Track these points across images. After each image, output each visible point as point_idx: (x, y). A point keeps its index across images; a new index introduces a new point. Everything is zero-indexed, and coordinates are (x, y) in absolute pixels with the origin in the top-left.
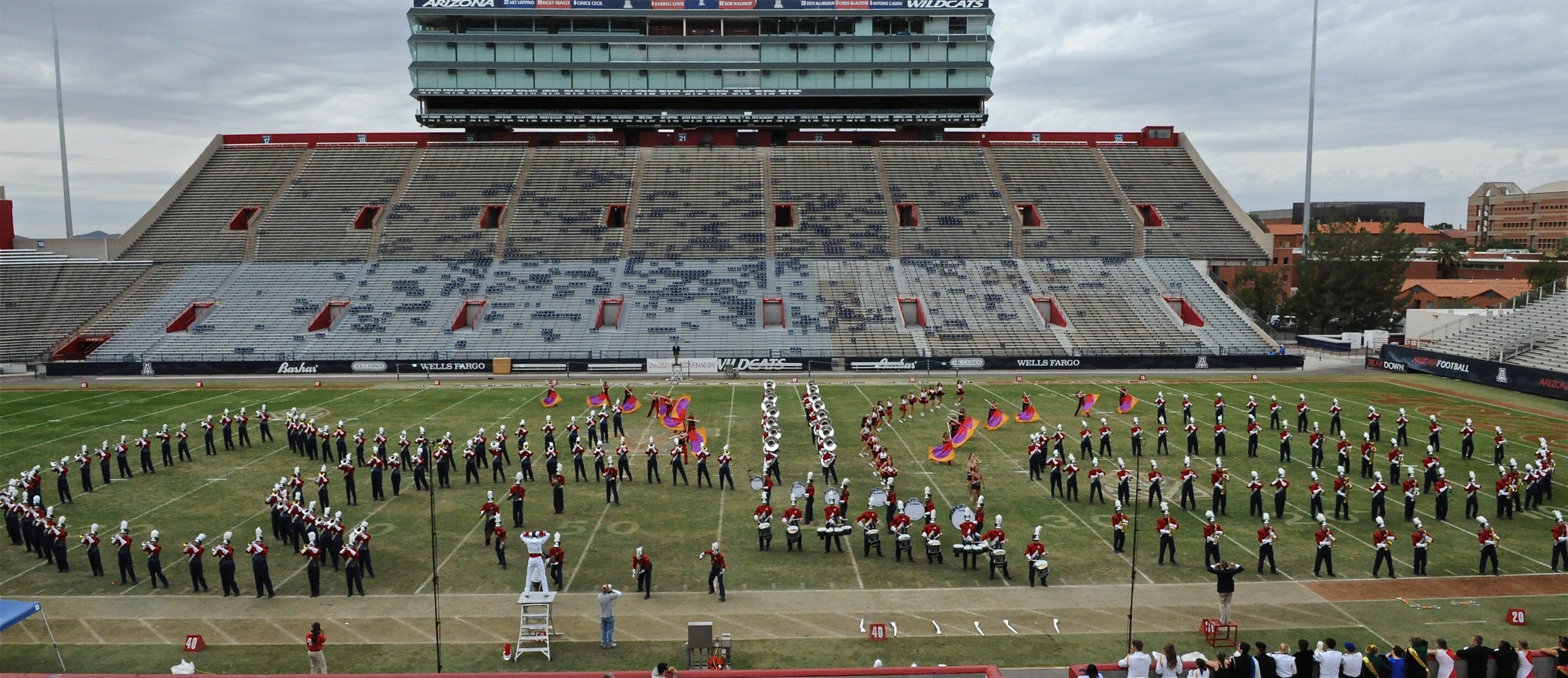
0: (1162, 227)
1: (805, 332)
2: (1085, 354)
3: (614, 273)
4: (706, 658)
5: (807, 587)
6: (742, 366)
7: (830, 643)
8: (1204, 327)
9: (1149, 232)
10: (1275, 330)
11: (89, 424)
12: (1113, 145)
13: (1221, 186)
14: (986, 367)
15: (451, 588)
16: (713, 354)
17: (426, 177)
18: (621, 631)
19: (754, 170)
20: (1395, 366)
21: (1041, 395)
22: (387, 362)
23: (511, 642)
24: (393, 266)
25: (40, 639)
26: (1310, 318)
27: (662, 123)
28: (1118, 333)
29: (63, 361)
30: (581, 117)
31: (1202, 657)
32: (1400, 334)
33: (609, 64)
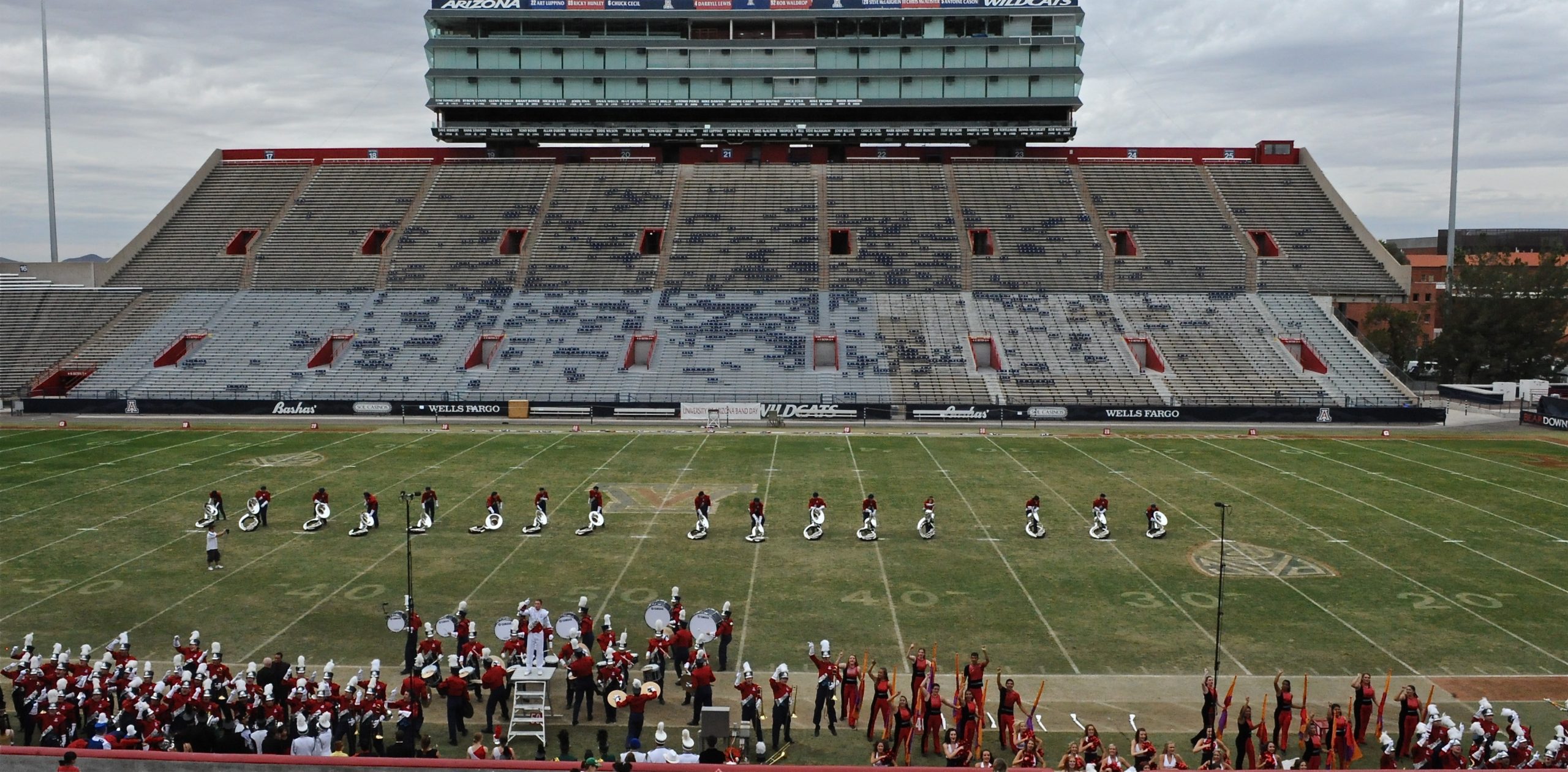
0: (1279, 257)
1: (861, 375)
2: (1186, 404)
3: (648, 305)
6: (789, 413)
8: (1328, 374)
9: (1264, 263)
10: (1414, 378)
11: (65, 467)
12: (1222, 162)
14: (1069, 418)
16: (756, 398)
17: (442, 197)
19: (807, 190)
20: (1557, 423)
21: (1132, 451)
22: (392, 402)
24: (402, 295)
26: (1455, 365)
27: (705, 138)
28: (1225, 379)
29: (41, 397)
30: (614, 131)
32: (1563, 384)
33: (645, 71)
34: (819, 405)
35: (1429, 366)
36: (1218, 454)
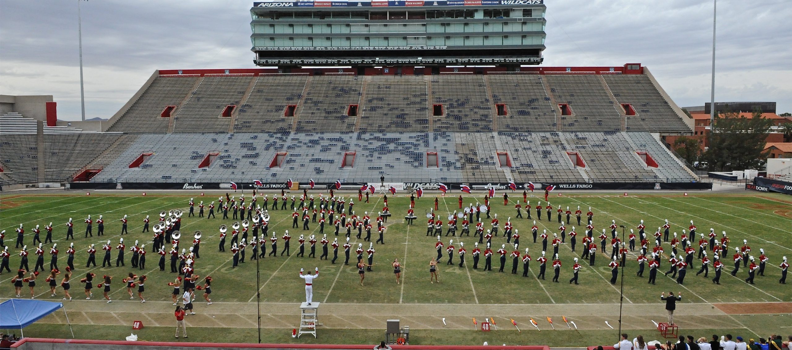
0: (635, 115)
1: (448, 170)
2: (595, 182)
3: (351, 139)
4: (396, 339)
5: (449, 302)
6: (416, 187)
7: (460, 332)
8: (658, 168)
9: (628, 118)
10: (696, 169)
12: (609, 73)
13: (666, 94)
15: (266, 299)
16: (401, 180)
17: (259, 91)
18: (353, 323)
19: (423, 87)
20: (762, 189)
21: (572, 203)
23: (297, 328)
24: (240, 136)
25: (62, 321)
26: (715, 163)
27: (376, 64)
28: (612, 171)
29: (78, 182)
30: (336, 61)
31: (659, 343)
32: (764, 171)
33: (350, 34)
34: (430, 183)
35: (703, 164)
36: (611, 204)
